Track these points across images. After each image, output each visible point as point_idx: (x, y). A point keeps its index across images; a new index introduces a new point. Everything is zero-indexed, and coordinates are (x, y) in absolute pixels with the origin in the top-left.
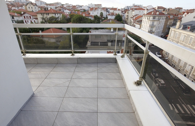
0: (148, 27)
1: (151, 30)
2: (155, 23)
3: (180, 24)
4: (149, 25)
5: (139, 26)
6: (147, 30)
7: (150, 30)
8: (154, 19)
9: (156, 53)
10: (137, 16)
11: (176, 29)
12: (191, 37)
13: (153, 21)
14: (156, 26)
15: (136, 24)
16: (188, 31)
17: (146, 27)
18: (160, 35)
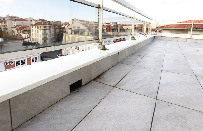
0: (40, 35)
1: (45, 38)
2: (48, 31)
3: (71, 31)
4: (41, 33)
5: (28, 35)
6: (40, 37)
7: (43, 37)
8: (45, 28)
9: (58, 55)
10: (21, 26)
11: (70, 34)
12: (82, 38)
13: (45, 30)
14: (49, 33)
15: (23, 33)
16: (78, 35)
17: (38, 35)
18: (53, 40)
